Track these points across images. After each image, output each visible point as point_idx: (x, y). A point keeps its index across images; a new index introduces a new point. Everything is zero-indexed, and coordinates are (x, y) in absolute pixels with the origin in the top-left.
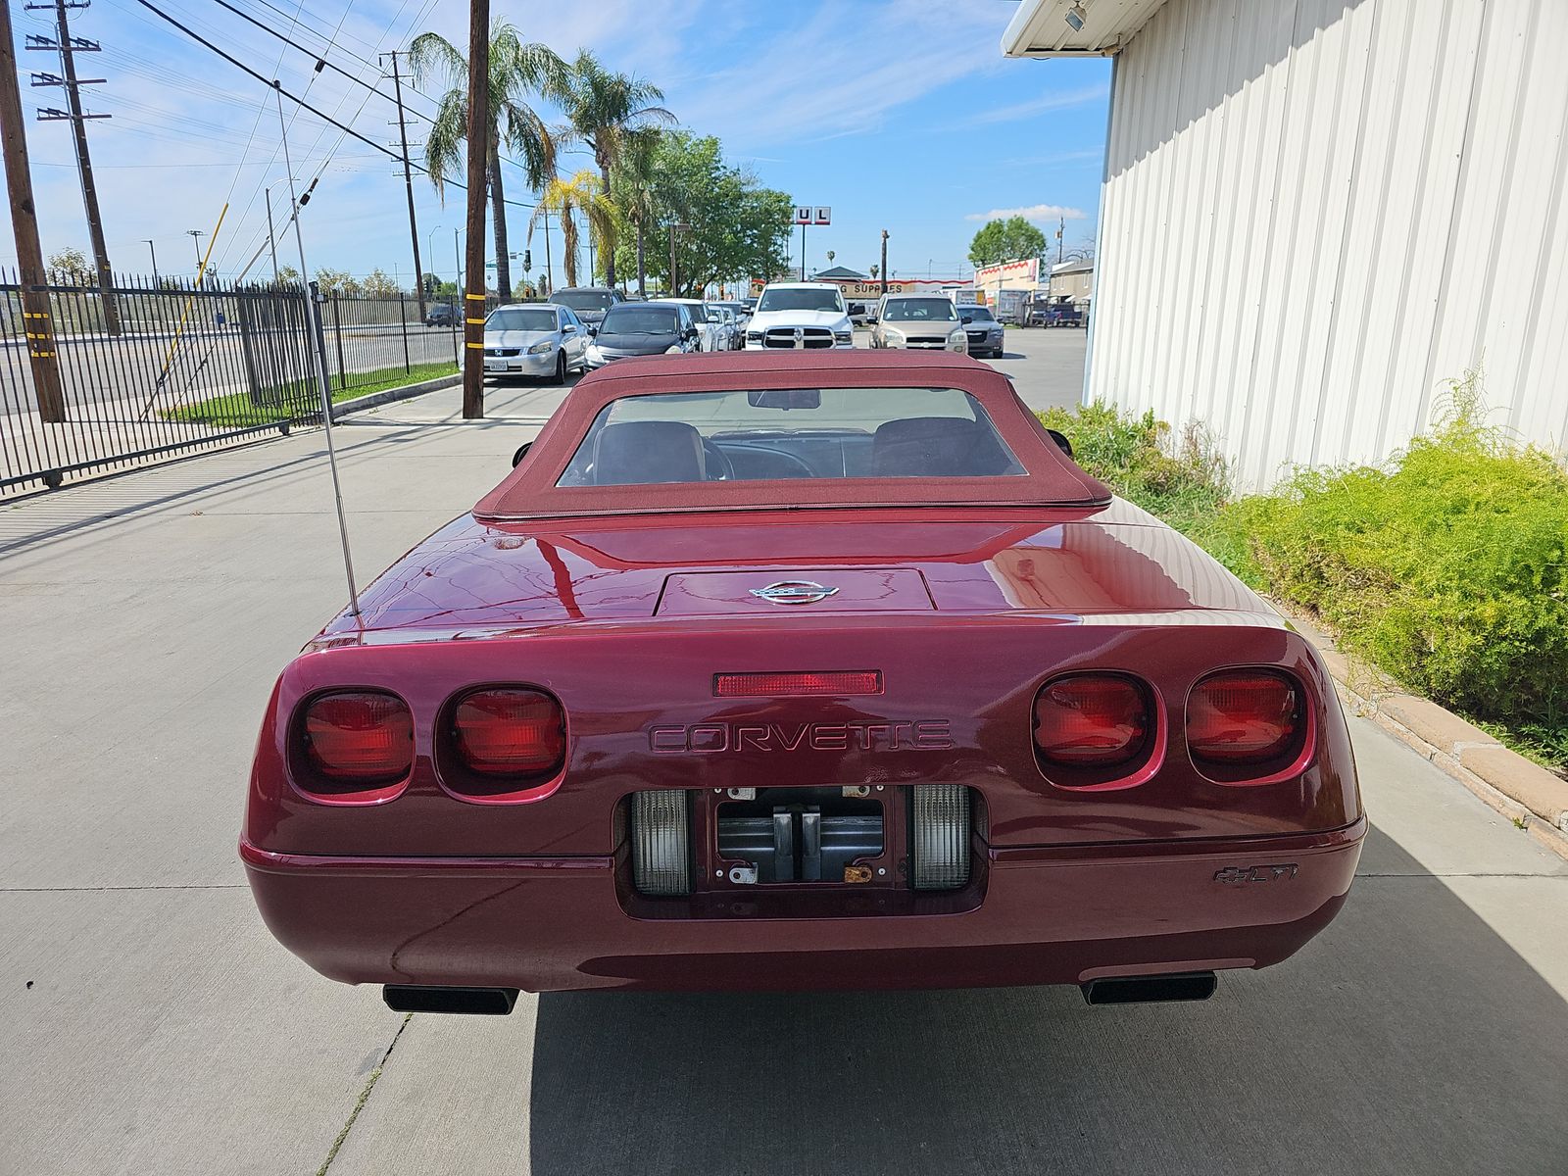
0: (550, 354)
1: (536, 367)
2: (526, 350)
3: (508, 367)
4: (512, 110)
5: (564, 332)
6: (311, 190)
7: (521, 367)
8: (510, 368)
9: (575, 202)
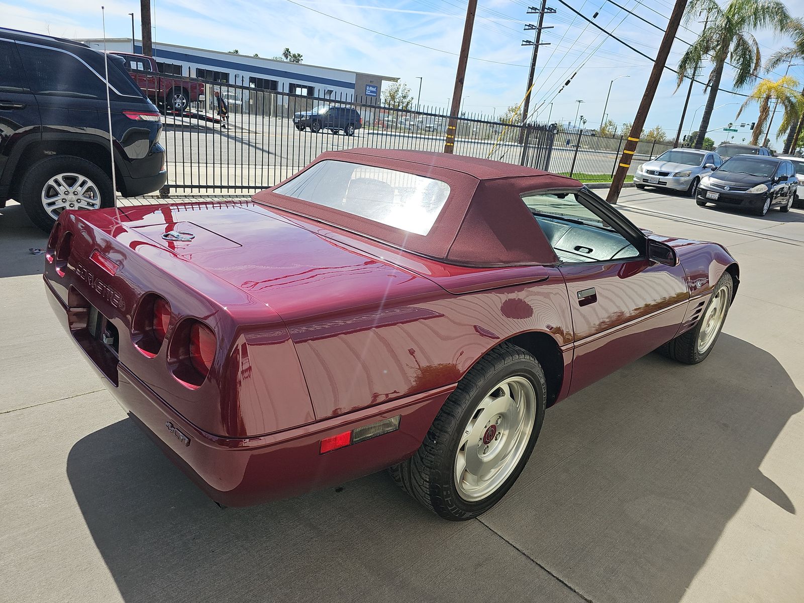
0: (687, 178)
1: (676, 184)
2: (673, 174)
3: (659, 182)
4: (741, 39)
5: (705, 167)
6: (572, 78)
7: (666, 183)
8: (659, 183)
9: (773, 95)
